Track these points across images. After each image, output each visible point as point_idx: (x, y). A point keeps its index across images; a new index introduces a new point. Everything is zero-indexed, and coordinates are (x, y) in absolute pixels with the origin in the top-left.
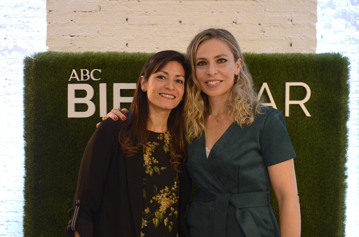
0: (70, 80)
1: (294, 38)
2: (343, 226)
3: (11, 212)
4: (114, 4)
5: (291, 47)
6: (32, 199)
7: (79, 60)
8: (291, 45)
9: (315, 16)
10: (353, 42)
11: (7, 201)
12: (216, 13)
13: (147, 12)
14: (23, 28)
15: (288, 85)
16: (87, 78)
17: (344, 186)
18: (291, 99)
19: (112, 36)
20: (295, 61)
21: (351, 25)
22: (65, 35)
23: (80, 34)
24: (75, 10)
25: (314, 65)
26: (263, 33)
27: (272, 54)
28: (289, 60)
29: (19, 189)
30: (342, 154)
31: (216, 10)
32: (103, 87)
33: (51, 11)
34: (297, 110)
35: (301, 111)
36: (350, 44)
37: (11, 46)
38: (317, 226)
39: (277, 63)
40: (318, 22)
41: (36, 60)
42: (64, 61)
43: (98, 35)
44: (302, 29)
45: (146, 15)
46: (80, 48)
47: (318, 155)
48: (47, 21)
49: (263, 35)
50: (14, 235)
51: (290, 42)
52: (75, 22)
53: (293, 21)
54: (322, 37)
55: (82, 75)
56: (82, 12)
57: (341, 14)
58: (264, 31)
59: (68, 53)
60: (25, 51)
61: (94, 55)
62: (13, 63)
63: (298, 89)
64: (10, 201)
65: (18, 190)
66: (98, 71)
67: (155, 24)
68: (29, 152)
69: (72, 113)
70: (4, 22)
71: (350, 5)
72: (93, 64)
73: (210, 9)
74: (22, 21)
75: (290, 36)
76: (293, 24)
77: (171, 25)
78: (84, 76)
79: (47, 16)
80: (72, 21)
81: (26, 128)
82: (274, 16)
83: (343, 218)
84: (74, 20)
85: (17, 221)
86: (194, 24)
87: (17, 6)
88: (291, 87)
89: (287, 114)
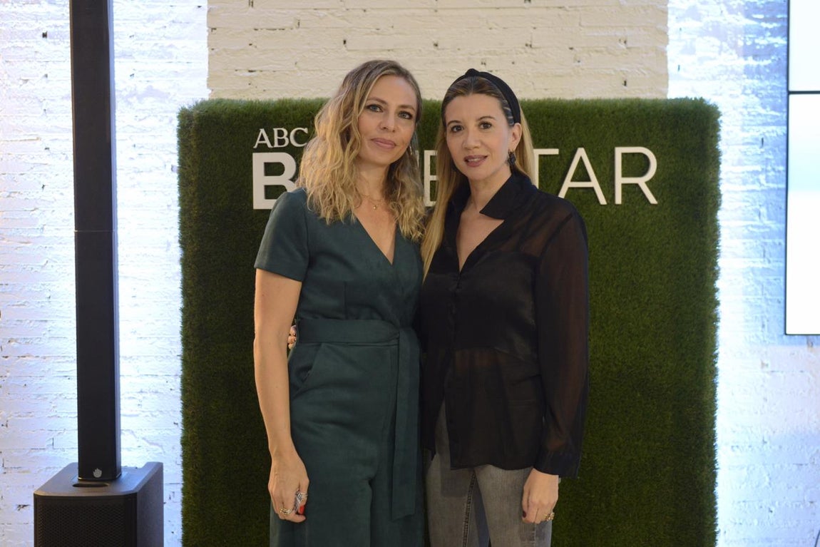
0: (256, 147)
1: (629, 71)
2: (714, 386)
3: (147, 375)
4: (322, 15)
5: (624, 87)
6: (196, 346)
7: (270, 113)
8: (625, 84)
9: (664, 34)
10: (732, 76)
11: (138, 356)
12: (496, 29)
13: (378, 29)
14: (162, 57)
15: (619, 151)
16: (283, 144)
17: (715, 319)
18: (624, 175)
19: (321, 71)
20: (630, 111)
21: (728, 48)
22: (240, 70)
23: (265, 67)
24: (256, 27)
25: (662, 118)
26: (577, 64)
27: (592, 100)
28: (620, 110)
29: (159, 336)
30: (709, 266)
31: (497, 25)
33: (215, 29)
34: (634, 192)
35: (641, 195)
36: (727, 80)
37: (142, 88)
38: (670, 386)
39: (601, 115)
40: (670, 42)
41: (198, 114)
42: (246, 115)
43: (296, 69)
44: (644, 55)
45: (378, 34)
46: (264, 91)
47: (670, 267)
48: (209, 46)
49: (578, 66)
50: (152, 415)
51: (623, 78)
52: (256, 47)
53: (628, 43)
54: (679, 69)
55: (276, 137)
56: (267, 29)
57: (710, 29)
58: (578, 59)
59: (252, 102)
60: (167, 98)
61: (296, 105)
62: (145, 118)
63: (636, 157)
64: (145, 356)
65: (158, 338)
66: (302, 131)
67: (392, 50)
68: (189, 267)
69: (260, 202)
70: (129, 48)
71: (725, 13)
72: (294, 120)
73: (487, 22)
74: (160, 45)
75: (622, 69)
76: (627, 48)
77: (420, 50)
78: (279, 140)
79: (208, 37)
80: (250, 45)
81: (183, 227)
82: (596, 34)
83: (714, 372)
84: (254, 44)
85: (156, 392)
86: (459, 49)
87: (151, 19)
88: (624, 155)
89: (618, 200)
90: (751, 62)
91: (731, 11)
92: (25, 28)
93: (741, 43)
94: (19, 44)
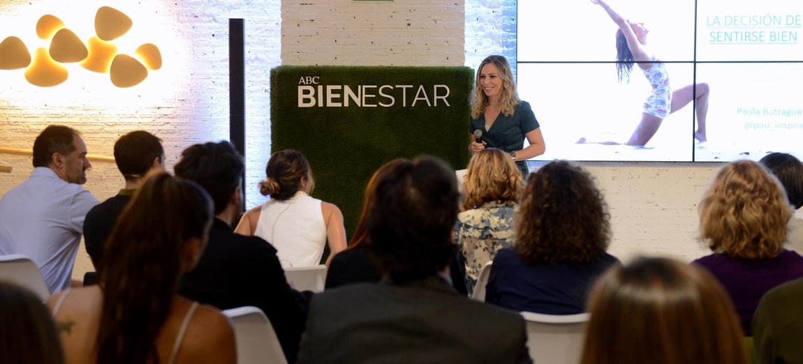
0: (299, 83)
1: (449, 54)
5: (447, 60)
7: (305, 71)
15: (435, 86)
16: (310, 83)
19: (326, 52)
22: (294, 52)
23: (304, 51)
28: (436, 71)
32: (320, 88)
33: (284, 35)
34: (441, 102)
35: (444, 103)
37: (253, 57)
41: (278, 71)
42: (295, 72)
44: (455, 47)
48: (281, 42)
49: (428, 52)
51: (447, 56)
52: (300, 43)
53: (449, 43)
55: (307, 80)
56: (305, 36)
57: (488, 35)
58: (428, 49)
61: (315, 68)
63: (442, 89)
66: (317, 78)
67: (354, 45)
69: (301, 104)
72: (314, 73)
75: (447, 53)
76: (449, 45)
77: (366, 45)
80: (298, 42)
81: (272, 114)
84: (300, 41)
86: (382, 44)
87: (257, 29)
88: (437, 88)
89: (435, 105)
90: (505, 49)
91: (497, 28)
92: (205, 32)
93: (501, 41)
94: (202, 39)
